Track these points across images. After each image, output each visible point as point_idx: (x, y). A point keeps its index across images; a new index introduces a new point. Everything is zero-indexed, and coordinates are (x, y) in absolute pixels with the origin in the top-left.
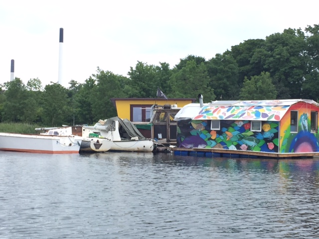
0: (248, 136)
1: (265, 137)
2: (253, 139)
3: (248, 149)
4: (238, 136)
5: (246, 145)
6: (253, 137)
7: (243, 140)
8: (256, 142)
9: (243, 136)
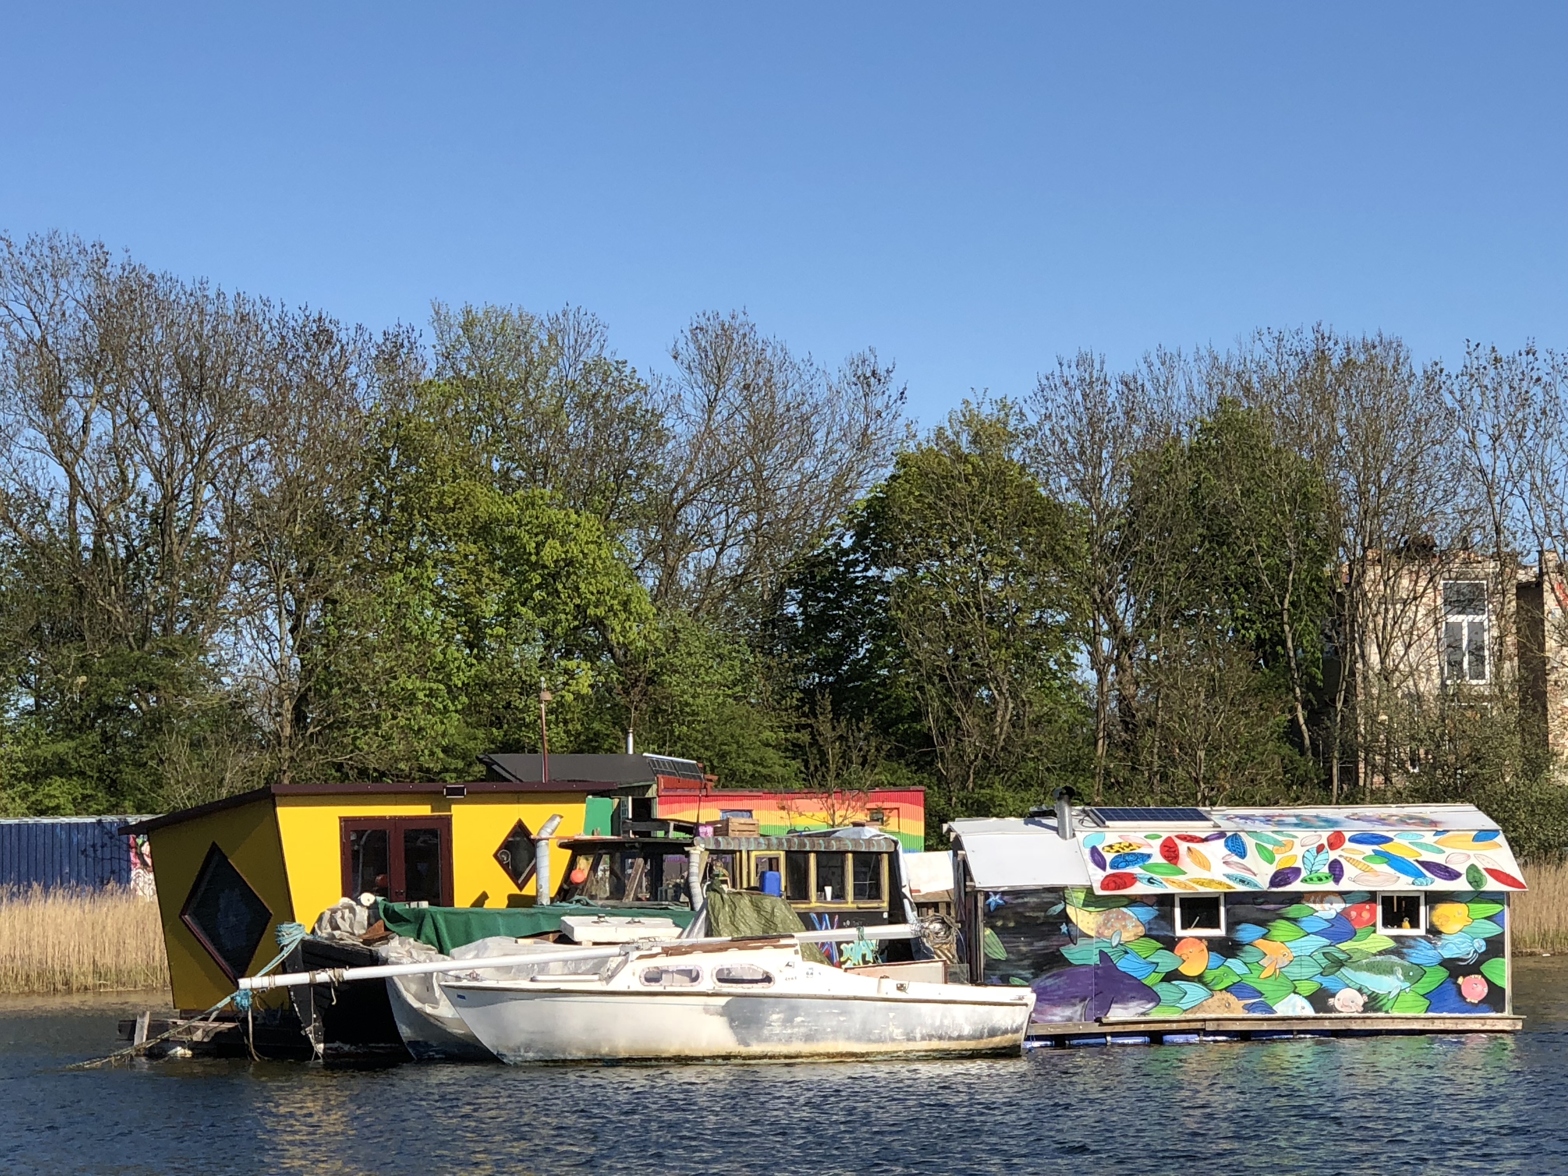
0: (1368, 955)
1: (1447, 955)
2: (1393, 965)
3: (1366, 1007)
4: (1319, 956)
5: (1360, 990)
6: (1394, 959)
7: (1346, 972)
8: (1406, 977)
9: (1342, 956)
